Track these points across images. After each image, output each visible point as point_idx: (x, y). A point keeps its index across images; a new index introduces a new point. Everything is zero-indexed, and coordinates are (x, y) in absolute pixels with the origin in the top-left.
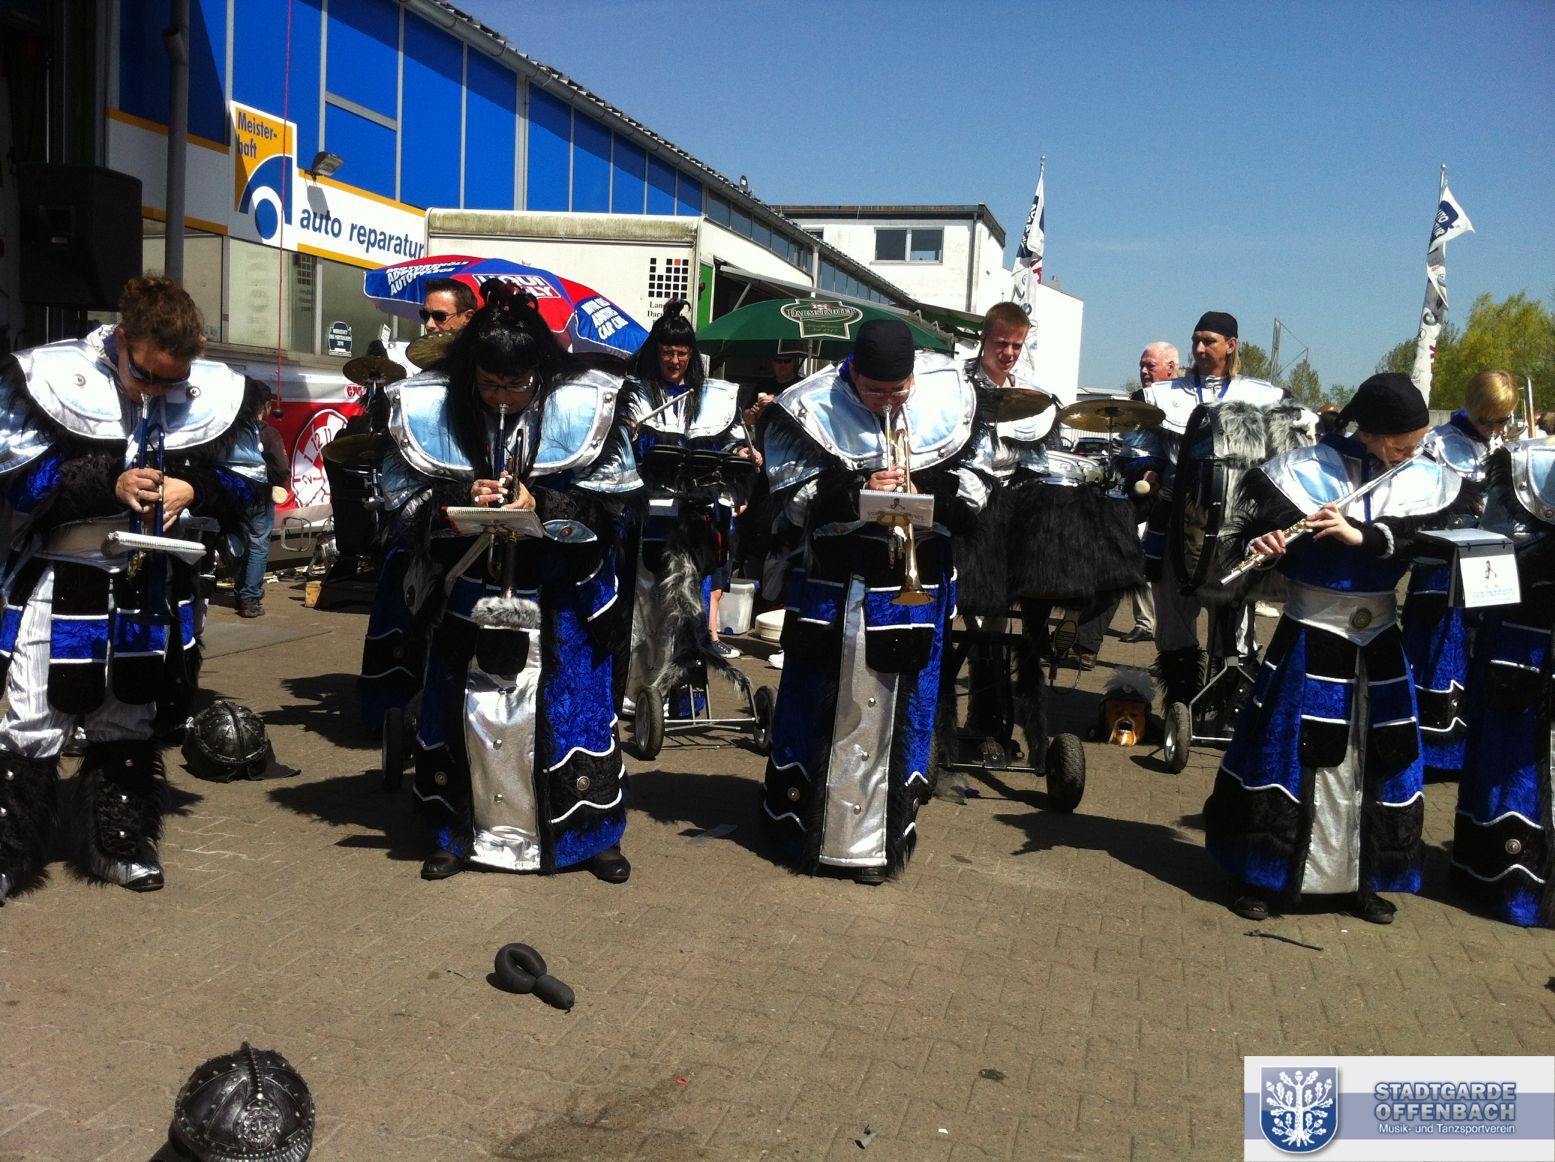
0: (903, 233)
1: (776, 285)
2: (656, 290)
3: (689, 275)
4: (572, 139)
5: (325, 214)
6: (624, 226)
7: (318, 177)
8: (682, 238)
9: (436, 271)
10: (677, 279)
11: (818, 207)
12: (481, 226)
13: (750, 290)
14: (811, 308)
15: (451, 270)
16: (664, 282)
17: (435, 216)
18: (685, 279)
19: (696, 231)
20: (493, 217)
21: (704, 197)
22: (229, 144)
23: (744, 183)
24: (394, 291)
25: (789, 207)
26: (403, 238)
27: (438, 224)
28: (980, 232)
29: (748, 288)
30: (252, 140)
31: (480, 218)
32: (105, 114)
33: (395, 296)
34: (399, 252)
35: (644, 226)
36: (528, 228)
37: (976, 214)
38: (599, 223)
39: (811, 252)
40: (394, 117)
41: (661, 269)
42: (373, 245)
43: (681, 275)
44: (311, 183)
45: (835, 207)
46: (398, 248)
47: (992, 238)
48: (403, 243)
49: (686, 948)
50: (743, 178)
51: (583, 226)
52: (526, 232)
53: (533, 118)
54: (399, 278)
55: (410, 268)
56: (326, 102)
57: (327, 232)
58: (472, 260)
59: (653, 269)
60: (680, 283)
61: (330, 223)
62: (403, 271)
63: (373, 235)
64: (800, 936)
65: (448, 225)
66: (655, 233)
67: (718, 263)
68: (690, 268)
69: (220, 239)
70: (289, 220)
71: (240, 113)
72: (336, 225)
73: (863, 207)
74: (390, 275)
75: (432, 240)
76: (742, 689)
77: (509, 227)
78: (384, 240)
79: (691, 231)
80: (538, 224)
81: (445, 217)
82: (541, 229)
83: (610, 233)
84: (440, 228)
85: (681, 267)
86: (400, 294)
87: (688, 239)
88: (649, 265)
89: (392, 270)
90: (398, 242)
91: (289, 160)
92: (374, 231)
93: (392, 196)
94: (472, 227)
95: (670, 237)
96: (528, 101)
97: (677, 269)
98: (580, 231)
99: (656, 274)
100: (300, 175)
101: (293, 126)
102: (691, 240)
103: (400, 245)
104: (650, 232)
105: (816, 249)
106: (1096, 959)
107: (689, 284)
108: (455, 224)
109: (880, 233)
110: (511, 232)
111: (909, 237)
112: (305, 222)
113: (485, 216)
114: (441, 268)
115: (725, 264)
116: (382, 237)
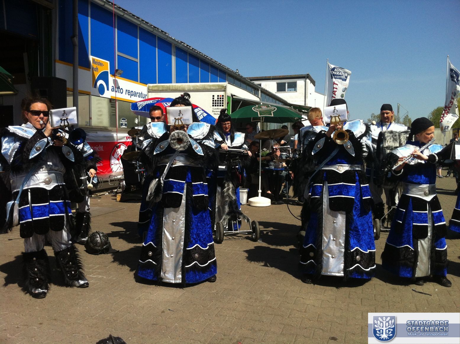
0: (285, 83)
1: (249, 101)
2: (214, 104)
3: (224, 99)
4: (188, 62)
5: (118, 87)
6: (205, 86)
7: (116, 77)
8: (222, 89)
9: (151, 102)
10: (220, 101)
11: (259, 77)
12: (163, 88)
13: (242, 103)
14: (261, 108)
15: (156, 102)
16: (217, 102)
17: (150, 86)
18: (223, 101)
19: (226, 87)
20: (167, 86)
21: (226, 77)
22: (90, 68)
23: (237, 71)
24: (139, 109)
25: (251, 78)
26: (141, 93)
27: (151, 88)
28: (308, 82)
29: (241, 102)
30: (97, 67)
31: (163, 86)
32: (55, 62)
33: (140, 110)
34: (140, 97)
35: (210, 86)
36: (177, 88)
37: (306, 77)
38: (197, 86)
39: (258, 90)
40: (137, 58)
41: (216, 98)
42: (132, 95)
43: (222, 100)
44: (114, 78)
45: (264, 77)
46: (139, 96)
47: (311, 83)
48: (141, 94)
49: (237, 301)
50: (237, 70)
51: (193, 87)
52: (176, 89)
53: (177, 56)
54: (140, 105)
55: (144, 102)
56: (118, 55)
57: (119, 92)
58: (162, 99)
59: (213, 98)
60: (221, 102)
61: (120, 89)
62: (142, 103)
63: (132, 93)
64: (271, 297)
65: (154, 89)
66: (214, 88)
67: (232, 96)
68: (224, 97)
69: (89, 96)
70: (108, 89)
71: (93, 59)
72: (122, 90)
73: (273, 76)
74: (138, 104)
75: (149, 93)
76: (248, 222)
77: (171, 88)
78: (135, 94)
79: (224, 87)
80: (180, 87)
81: (153, 86)
82: (181, 88)
83: (201, 88)
84: (151, 90)
85: (222, 97)
86: (141, 109)
87: (223, 89)
88: (212, 97)
89: (138, 103)
90: (139, 94)
91: (108, 72)
92: (132, 91)
93: (138, 81)
94: (161, 89)
95: (218, 89)
96: (175, 52)
97: (220, 98)
98: (192, 88)
99: (214, 100)
100: (111, 76)
101: (109, 62)
102: (224, 89)
103: (140, 95)
104: (212, 88)
105: (260, 89)
106: (361, 301)
107: (224, 102)
108: (156, 88)
109: (278, 84)
110: (172, 90)
111: (287, 85)
112: (113, 90)
113: (164, 85)
114: (153, 101)
115: (234, 96)
116: (135, 93)
